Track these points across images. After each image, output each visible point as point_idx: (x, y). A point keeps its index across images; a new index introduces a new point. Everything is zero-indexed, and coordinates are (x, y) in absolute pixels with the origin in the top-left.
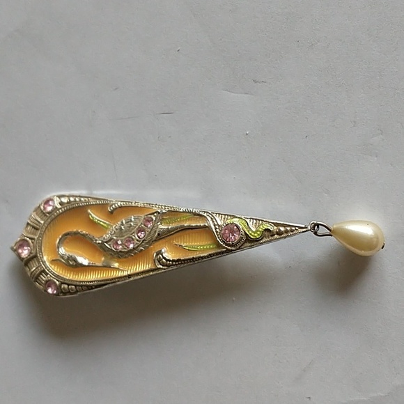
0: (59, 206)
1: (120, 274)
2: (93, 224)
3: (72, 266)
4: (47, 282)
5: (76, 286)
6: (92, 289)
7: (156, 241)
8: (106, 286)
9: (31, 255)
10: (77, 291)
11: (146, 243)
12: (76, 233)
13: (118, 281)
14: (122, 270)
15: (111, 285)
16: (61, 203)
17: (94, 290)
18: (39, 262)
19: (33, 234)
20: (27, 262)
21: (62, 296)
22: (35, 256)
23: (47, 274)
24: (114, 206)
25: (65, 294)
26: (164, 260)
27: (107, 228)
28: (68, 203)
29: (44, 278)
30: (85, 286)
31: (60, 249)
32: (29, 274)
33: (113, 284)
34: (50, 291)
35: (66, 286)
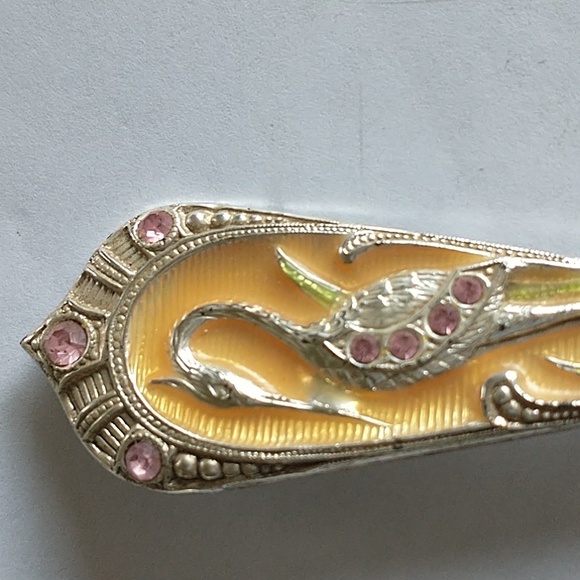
0: (187, 233)
1: (367, 435)
2: (289, 288)
3: (216, 402)
4: (131, 444)
5: (221, 460)
6: (273, 472)
7: (489, 344)
8: (317, 470)
9: (89, 364)
10: (222, 478)
11: (461, 352)
12: (233, 312)
13: (360, 457)
14: (372, 425)
15: (332, 467)
16: (194, 226)
17: (275, 478)
18: (113, 386)
19: (100, 304)
20: (72, 383)
21: (173, 490)
22: (104, 367)
23: (133, 420)
24: (357, 242)
25: (183, 482)
26: (514, 403)
27: (331, 303)
28: (213, 226)
29: (120, 432)
30: (252, 462)
31: (181, 352)
32: (73, 420)
33: (340, 465)
34: (139, 471)
35: (190, 459)
